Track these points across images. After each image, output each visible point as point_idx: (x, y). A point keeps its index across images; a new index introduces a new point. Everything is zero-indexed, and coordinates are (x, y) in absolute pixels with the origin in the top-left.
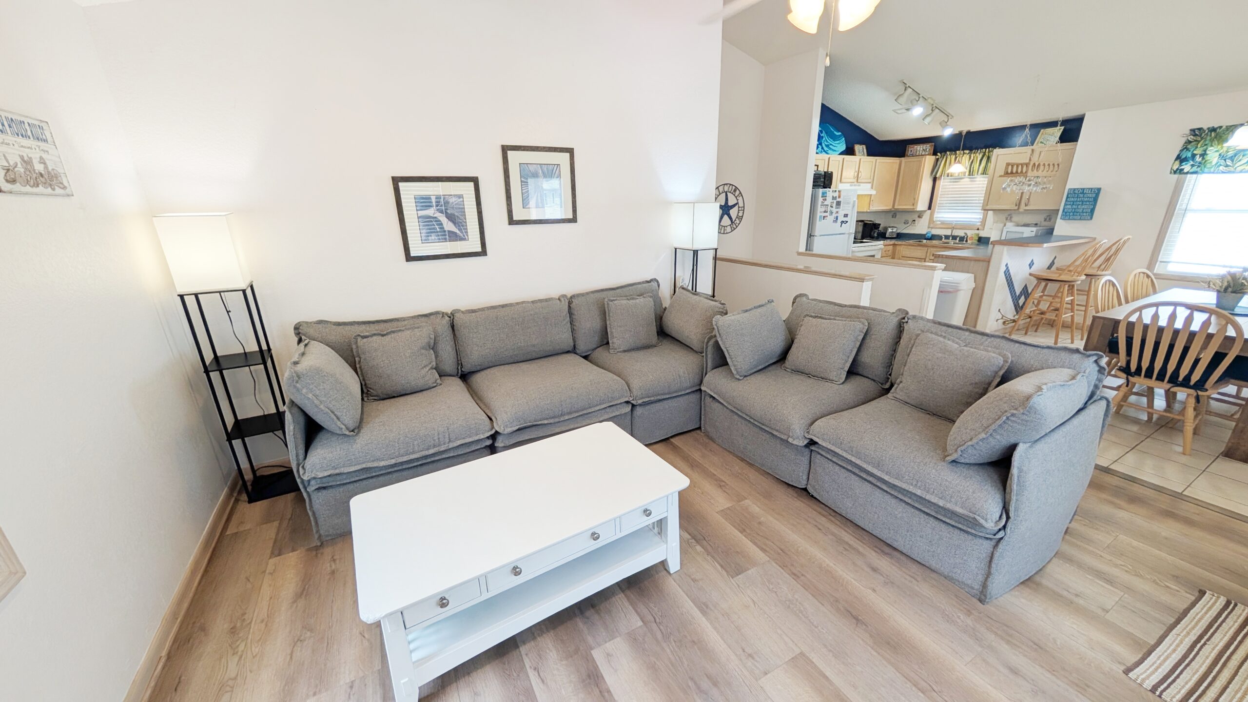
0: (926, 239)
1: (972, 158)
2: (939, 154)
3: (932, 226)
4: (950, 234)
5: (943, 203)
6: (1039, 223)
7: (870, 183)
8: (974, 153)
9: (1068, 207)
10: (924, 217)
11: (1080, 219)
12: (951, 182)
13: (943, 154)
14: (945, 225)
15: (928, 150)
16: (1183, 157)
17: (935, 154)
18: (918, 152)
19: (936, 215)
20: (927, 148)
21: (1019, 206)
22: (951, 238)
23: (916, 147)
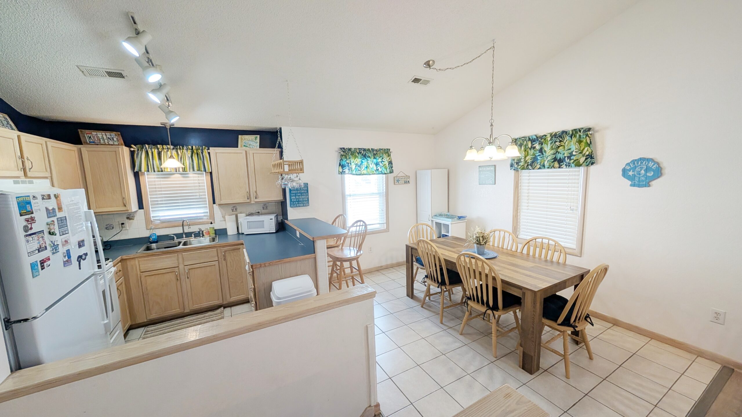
0: (154, 242)
1: (180, 154)
3: (152, 226)
4: (182, 232)
5: (157, 201)
6: (259, 211)
7: (46, 178)
9: (293, 197)
10: (135, 218)
11: (303, 206)
12: (159, 178)
13: (137, 146)
14: (169, 223)
15: (115, 139)
16: (342, 164)
17: (128, 145)
18: (101, 140)
19: (152, 214)
20: (112, 137)
21: (249, 200)
22: (184, 236)
23: (94, 133)
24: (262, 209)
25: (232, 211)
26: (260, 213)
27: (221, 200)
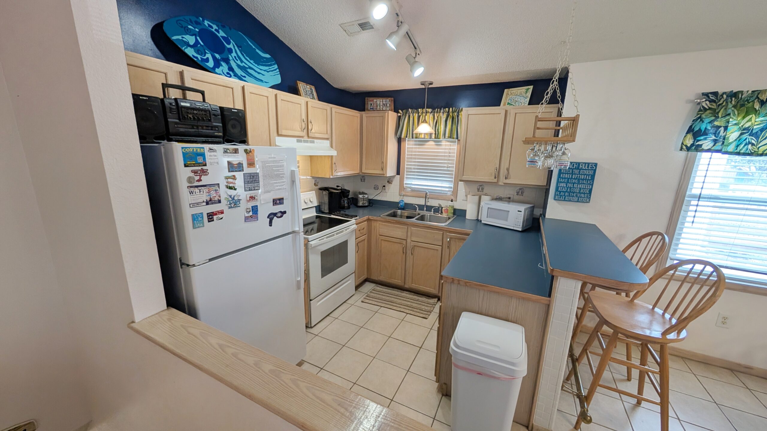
0: (400, 209)
1: (436, 118)
2: (400, 111)
3: (403, 193)
4: (424, 204)
5: (411, 168)
6: (512, 196)
7: (327, 139)
8: (437, 112)
9: (562, 185)
10: (393, 183)
11: (578, 201)
12: (416, 145)
13: (404, 111)
14: (416, 192)
15: (388, 105)
16: (696, 129)
17: (396, 111)
18: (378, 106)
19: (406, 181)
20: (387, 102)
21: (497, 179)
22: (425, 209)
23: (375, 100)
24: (516, 194)
25: (477, 190)
26: (511, 199)
27: (463, 175)
